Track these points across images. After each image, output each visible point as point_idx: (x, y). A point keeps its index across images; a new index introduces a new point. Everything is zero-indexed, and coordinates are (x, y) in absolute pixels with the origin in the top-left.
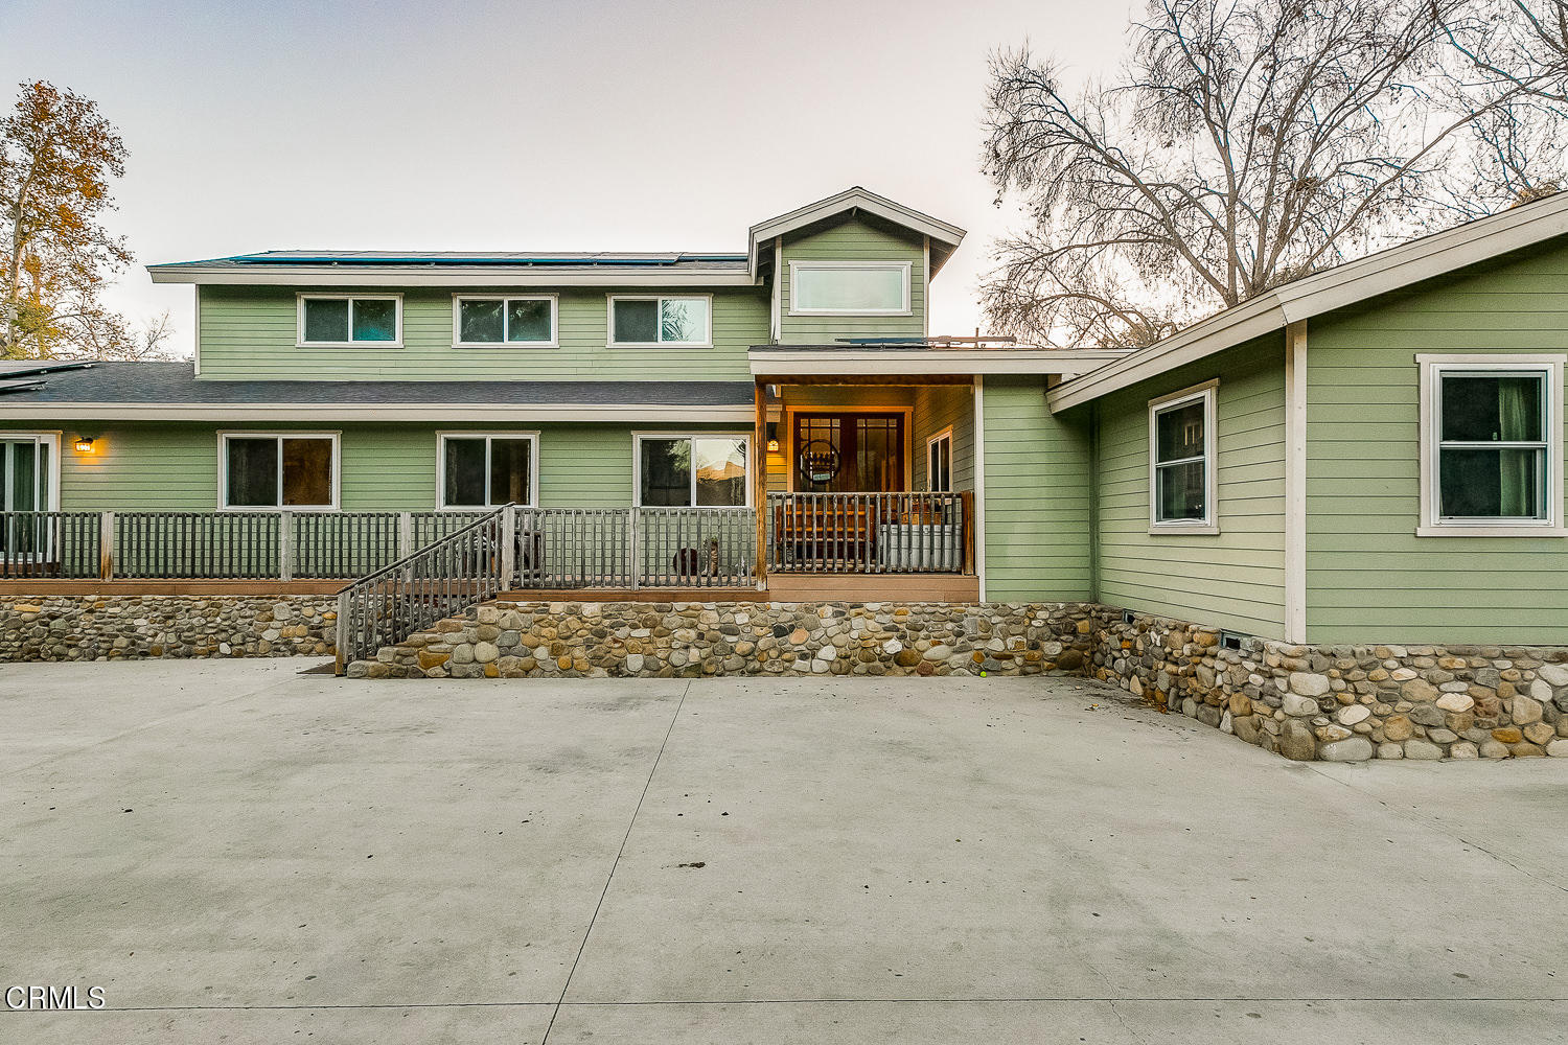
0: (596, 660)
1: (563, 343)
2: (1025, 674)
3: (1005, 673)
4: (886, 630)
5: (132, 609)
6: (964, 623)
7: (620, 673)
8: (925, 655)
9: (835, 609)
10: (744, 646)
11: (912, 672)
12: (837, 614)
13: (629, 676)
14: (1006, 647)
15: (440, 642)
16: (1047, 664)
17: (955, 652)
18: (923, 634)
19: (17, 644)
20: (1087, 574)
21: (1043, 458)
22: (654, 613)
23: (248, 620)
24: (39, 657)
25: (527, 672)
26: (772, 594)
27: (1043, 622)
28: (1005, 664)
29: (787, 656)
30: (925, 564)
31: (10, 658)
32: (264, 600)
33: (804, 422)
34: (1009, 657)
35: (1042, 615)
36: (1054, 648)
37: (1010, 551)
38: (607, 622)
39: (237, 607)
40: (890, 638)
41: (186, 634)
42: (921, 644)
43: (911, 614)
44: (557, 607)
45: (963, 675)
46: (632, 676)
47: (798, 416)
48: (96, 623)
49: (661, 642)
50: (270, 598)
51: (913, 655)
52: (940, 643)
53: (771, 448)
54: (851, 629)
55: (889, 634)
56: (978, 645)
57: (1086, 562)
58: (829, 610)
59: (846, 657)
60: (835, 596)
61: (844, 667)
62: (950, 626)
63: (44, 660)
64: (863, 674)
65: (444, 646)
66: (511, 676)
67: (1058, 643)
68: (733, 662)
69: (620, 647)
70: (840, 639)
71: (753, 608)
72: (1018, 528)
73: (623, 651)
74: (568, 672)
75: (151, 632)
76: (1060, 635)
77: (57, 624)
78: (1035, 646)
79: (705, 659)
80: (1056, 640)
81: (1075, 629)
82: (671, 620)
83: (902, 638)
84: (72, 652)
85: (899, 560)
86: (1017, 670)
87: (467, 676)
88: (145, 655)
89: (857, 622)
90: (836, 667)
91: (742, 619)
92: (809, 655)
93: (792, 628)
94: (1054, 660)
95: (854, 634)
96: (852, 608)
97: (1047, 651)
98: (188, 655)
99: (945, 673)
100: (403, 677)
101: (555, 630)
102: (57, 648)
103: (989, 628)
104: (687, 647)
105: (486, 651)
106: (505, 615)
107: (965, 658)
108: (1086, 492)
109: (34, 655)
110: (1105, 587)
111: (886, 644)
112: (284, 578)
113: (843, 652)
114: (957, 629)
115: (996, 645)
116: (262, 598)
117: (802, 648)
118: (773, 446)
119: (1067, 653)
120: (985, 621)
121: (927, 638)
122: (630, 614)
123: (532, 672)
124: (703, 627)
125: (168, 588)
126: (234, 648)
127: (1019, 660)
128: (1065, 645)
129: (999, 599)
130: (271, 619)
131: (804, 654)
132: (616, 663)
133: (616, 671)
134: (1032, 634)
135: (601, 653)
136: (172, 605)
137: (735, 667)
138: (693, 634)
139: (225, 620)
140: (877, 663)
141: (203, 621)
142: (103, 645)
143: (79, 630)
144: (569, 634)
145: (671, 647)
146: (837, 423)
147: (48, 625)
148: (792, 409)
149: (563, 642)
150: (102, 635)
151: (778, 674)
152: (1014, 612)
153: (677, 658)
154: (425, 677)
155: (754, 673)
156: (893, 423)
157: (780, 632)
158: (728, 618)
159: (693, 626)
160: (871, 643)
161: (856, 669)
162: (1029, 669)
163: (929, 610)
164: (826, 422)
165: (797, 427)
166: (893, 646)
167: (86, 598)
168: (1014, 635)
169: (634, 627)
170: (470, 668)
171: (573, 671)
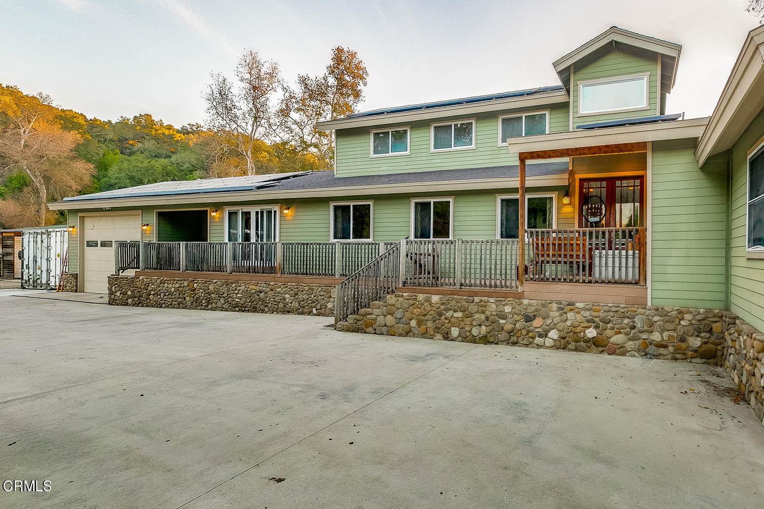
0: (437, 329)
1: (478, 146)
2: (676, 359)
3: (662, 357)
4: (588, 321)
5: (284, 290)
6: (636, 320)
7: (448, 338)
8: (611, 340)
9: (559, 306)
10: (509, 327)
11: (603, 351)
12: (560, 309)
13: (452, 340)
14: (663, 339)
15: (372, 314)
16: (690, 353)
17: (630, 340)
18: (609, 325)
19: (250, 304)
20: (722, 288)
21: (693, 201)
22: (464, 303)
23: (322, 297)
24: (256, 311)
25: (407, 334)
26: (526, 294)
27: (688, 322)
28: (662, 351)
29: (531, 334)
30: (617, 277)
31: (248, 310)
32: (328, 287)
33: (586, 185)
34: (665, 347)
35: (688, 317)
36: (695, 342)
37: (670, 270)
38: (442, 307)
39: (318, 290)
40: (589, 327)
41: (302, 303)
42: (608, 332)
43: (602, 311)
44: (421, 297)
45: (634, 356)
46: (453, 340)
47: (582, 181)
48: (273, 296)
49: (468, 321)
50: (330, 286)
51: (603, 340)
52: (620, 333)
53: (565, 202)
54: (567, 320)
55: (589, 324)
56: (644, 336)
57: (722, 279)
58: (555, 306)
59: (564, 338)
60: (560, 297)
61: (562, 345)
62: (626, 321)
63: (258, 312)
64: (573, 350)
65: (373, 316)
66: (400, 335)
67: (699, 339)
68: (502, 336)
69: (448, 323)
70: (561, 326)
71: (514, 303)
72: (675, 252)
73: (449, 325)
74: (425, 335)
75: (290, 301)
76: (700, 333)
77: (262, 295)
78: (683, 340)
79: (489, 333)
80: (698, 336)
81: (711, 329)
82: (473, 308)
83: (597, 327)
84: (266, 309)
85: (600, 274)
86: (670, 356)
87: (382, 334)
88: (289, 312)
89: (570, 315)
90: (558, 344)
91: (508, 309)
92: (544, 335)
93: (535, 316)
94: (696, 351)
95: (569, 323)
96: (568, 305)
97: (691, 344)
98: (303, 313)
99: (623, 354)
100: (357, 332)
101: (419, 310)
102: (262, 307)
103: (652, 324)
104: (480, 325)
105: (390, 320)
106: (398, 300)
107: (634, 344)
108: (722, 226)
109: (255, 310)
110: (734, 299)
111: (587, 331)
112: (337, 276)
113: (562, 334)
114: (631, 323)
115: (656, 337)
116: (327, 286)
117: (539, 330)
118: (566, 200)
119: (705, 347)
120: (649, 319)
121: (612, 328)
122: (453, 303)
123: (409, 334)
124: (488, 313)
125: (297, 280)
126: (318, 311)
127: (671, 349)
128: (704, 340)
129: (659, 303)
130: (330, 297)
131: (541, 334)
132: (446, 332)
133: (447, 337)
134: (680, 330)
135: (439, 326)
136: (297, 288)
137: (503, 339)
138: (483, 316)
139: (314, 297)
140: (582, 343)
141: (307, 297)
142: (276, 306)
143: (268, 299)
144: (425, 313)
145: (472, 324)
146: (604, 184)
147: (259, 296)
148: (578, 176)
149: (423, 317)
150: (275, 301)
151: (526, 345)
152: (669, 314)
153: (475, 331)
154: (365, 333)
155: (515, 344)
156: (638, 182)
157: (529, 319)
158: (501, 308)
159: (483, 312)
160: (578, 329)
161: (569, 346)
162: (678, 356)
163: (614, 309)
164: (598, 184)
165: (581, 187)
166: (591, 333)
167: (271, 283)
168: (668, 330)
169: (455, 311)
170: (384, 329)
171: (427, 335)
